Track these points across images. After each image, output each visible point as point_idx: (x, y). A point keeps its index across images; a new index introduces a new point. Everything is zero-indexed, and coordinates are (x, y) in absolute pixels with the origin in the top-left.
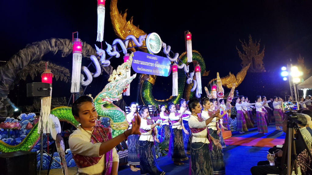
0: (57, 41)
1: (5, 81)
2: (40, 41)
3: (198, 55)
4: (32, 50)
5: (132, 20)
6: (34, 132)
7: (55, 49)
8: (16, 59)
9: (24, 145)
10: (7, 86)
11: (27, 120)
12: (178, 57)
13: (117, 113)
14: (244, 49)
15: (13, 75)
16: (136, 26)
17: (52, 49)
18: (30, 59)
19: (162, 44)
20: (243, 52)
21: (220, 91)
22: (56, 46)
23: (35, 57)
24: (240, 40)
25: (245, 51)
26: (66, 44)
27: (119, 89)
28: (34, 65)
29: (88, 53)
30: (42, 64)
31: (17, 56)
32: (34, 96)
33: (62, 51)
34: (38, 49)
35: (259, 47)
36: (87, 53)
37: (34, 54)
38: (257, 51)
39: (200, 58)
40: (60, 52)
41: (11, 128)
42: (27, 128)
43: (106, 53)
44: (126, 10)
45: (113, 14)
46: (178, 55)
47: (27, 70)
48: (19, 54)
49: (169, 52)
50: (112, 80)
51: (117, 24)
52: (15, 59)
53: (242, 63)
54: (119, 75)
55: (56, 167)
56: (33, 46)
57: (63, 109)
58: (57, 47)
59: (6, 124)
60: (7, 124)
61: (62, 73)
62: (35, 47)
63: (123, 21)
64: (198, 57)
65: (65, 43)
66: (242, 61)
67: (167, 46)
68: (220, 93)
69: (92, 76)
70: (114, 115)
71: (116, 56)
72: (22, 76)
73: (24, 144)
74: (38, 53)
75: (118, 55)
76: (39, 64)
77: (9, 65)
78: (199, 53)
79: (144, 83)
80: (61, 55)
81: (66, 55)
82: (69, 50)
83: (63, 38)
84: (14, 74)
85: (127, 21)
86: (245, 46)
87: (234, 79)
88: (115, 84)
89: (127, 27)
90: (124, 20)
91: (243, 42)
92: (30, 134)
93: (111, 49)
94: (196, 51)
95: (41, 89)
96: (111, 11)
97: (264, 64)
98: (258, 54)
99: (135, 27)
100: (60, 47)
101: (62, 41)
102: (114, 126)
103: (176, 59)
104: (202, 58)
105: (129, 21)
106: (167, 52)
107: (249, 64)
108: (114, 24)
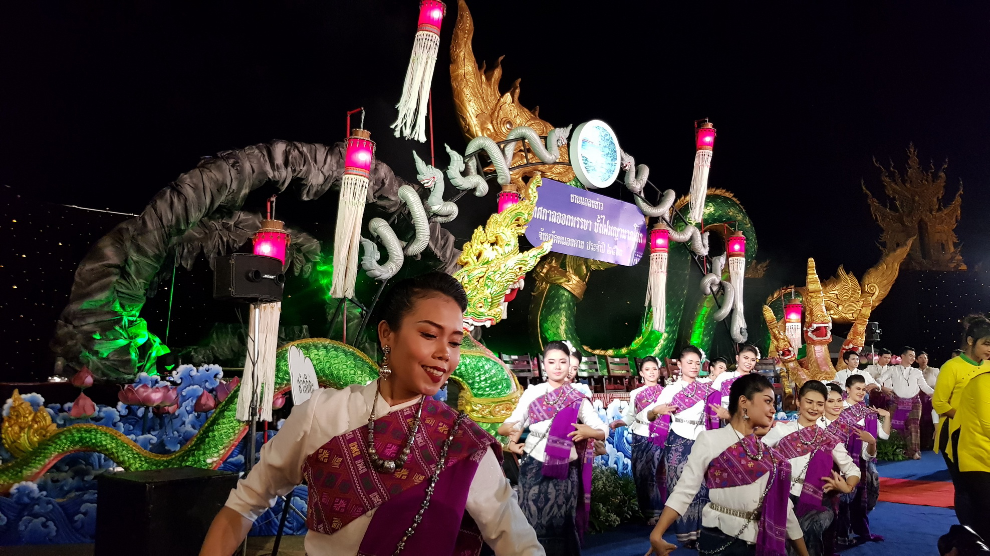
0: (290, 149)
1: (133, 268)
2: (242, 147)
3: (734, 204)
4: (215, 174)
5: (518, 91)
6: (226, 413)
7: (284, 174)
8: (169, 201)
9: (193, 455)
10: (139, 282)
11: (195, 387)
12: (674, 203)
13: (486, 368)
14: (889, 192)
15: (159, 250)
16: (530, 110)
17: (276, 173)
18: (208, 201)
19: (622, 159)
20: (886, 200)
21: (818, 321)
22: (286, 164)
23: (223, 198)
24: (874, 160)
25: (894, 198)
26: (315, 161)
27: (496, 288)
28: (216, 224)
29: (380, 189)
30: (241, 222)
31: (171, 192)
32: (235, 295)
33: (304, 182)
34: (233, 172)
35: (943, 184)
36: (377, 191)
37: (221, 187)
38: (935, 200)
39: (740, 217)
40: (298, 183)
41: (154, 402)
42: (198, 407)
43: (447, 179)
44: (501, 58)
45: (460, 71)
46: (671, 196)
47: (198, 239)
48: (177, 185)
49: (643, 186)
50: (470, 260)
51: (471, 103)
52: (166, 200)
53: (883, 239)
54: (492, 244)
55: (291, 532)
56: (219, 162)
57: (316, 347)
58: (289, 169)
59: (137, 391)
60: (142, 390)
61: (299, 250)
62: (226, 166)
63: (491, 91)
64: (732, 212)
65: (313, 156)
66: (881, 230)
67: (637, 165)
68: (818, 328)
69: (404, 249)
70: (477, 374)
71: (475, 189)
72: (181, 257)
73: (194, 450)
74: (234, 186)
75: (483, 188)
76: (232, 223)
77: (146, 217)
78: (734, 199)
79: (549, 291)
80: (300, 195)
81: (316, 194)
82: (326, 179)
83: (310, 141)
84: (161, 246)
85: (503, 94)
86: (894, 181)
87: (855, 291)
88: (484, 270)
89: (501, 113)
90: (494, 90)
91: (887, 169)
92: (215, 422)
93: (463, 168)
94: (727, 191)
95: (257, 274)
96: (455, 62)
97: (959, 244)
98: (939, 209)
99: (527, 113)
100: (298, 169)
101: (305, 149)
102: (473, 411)
103: (664, 210)
104: (744, 217)
105: (509, 94)
106: (638, 183)
107: (910, 242)
108: (462, 102)
